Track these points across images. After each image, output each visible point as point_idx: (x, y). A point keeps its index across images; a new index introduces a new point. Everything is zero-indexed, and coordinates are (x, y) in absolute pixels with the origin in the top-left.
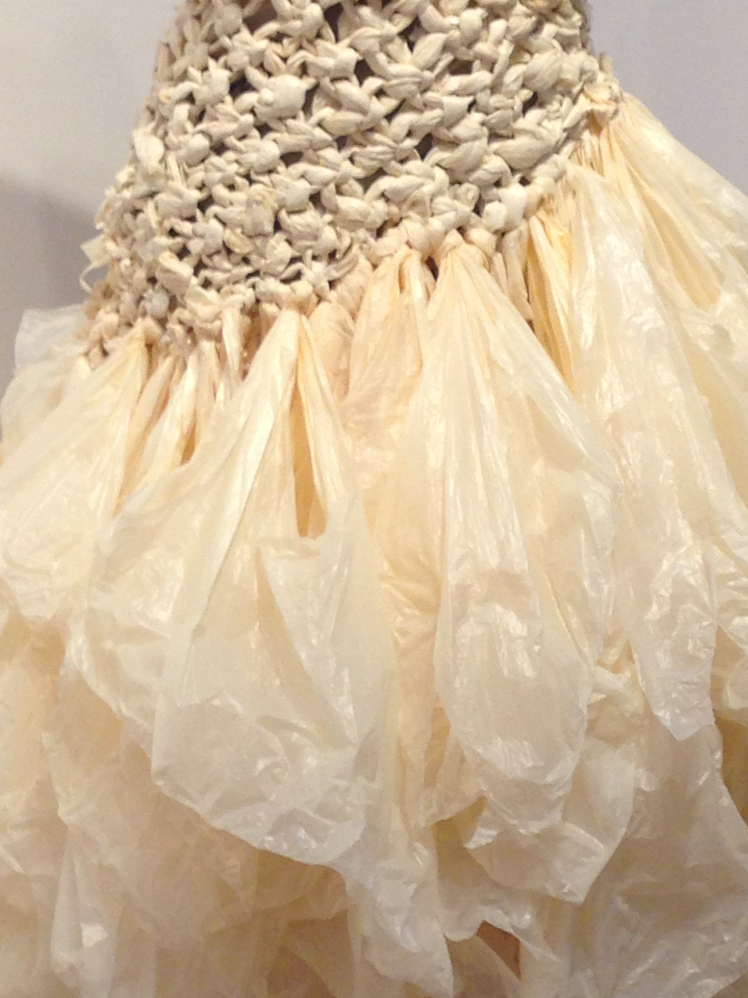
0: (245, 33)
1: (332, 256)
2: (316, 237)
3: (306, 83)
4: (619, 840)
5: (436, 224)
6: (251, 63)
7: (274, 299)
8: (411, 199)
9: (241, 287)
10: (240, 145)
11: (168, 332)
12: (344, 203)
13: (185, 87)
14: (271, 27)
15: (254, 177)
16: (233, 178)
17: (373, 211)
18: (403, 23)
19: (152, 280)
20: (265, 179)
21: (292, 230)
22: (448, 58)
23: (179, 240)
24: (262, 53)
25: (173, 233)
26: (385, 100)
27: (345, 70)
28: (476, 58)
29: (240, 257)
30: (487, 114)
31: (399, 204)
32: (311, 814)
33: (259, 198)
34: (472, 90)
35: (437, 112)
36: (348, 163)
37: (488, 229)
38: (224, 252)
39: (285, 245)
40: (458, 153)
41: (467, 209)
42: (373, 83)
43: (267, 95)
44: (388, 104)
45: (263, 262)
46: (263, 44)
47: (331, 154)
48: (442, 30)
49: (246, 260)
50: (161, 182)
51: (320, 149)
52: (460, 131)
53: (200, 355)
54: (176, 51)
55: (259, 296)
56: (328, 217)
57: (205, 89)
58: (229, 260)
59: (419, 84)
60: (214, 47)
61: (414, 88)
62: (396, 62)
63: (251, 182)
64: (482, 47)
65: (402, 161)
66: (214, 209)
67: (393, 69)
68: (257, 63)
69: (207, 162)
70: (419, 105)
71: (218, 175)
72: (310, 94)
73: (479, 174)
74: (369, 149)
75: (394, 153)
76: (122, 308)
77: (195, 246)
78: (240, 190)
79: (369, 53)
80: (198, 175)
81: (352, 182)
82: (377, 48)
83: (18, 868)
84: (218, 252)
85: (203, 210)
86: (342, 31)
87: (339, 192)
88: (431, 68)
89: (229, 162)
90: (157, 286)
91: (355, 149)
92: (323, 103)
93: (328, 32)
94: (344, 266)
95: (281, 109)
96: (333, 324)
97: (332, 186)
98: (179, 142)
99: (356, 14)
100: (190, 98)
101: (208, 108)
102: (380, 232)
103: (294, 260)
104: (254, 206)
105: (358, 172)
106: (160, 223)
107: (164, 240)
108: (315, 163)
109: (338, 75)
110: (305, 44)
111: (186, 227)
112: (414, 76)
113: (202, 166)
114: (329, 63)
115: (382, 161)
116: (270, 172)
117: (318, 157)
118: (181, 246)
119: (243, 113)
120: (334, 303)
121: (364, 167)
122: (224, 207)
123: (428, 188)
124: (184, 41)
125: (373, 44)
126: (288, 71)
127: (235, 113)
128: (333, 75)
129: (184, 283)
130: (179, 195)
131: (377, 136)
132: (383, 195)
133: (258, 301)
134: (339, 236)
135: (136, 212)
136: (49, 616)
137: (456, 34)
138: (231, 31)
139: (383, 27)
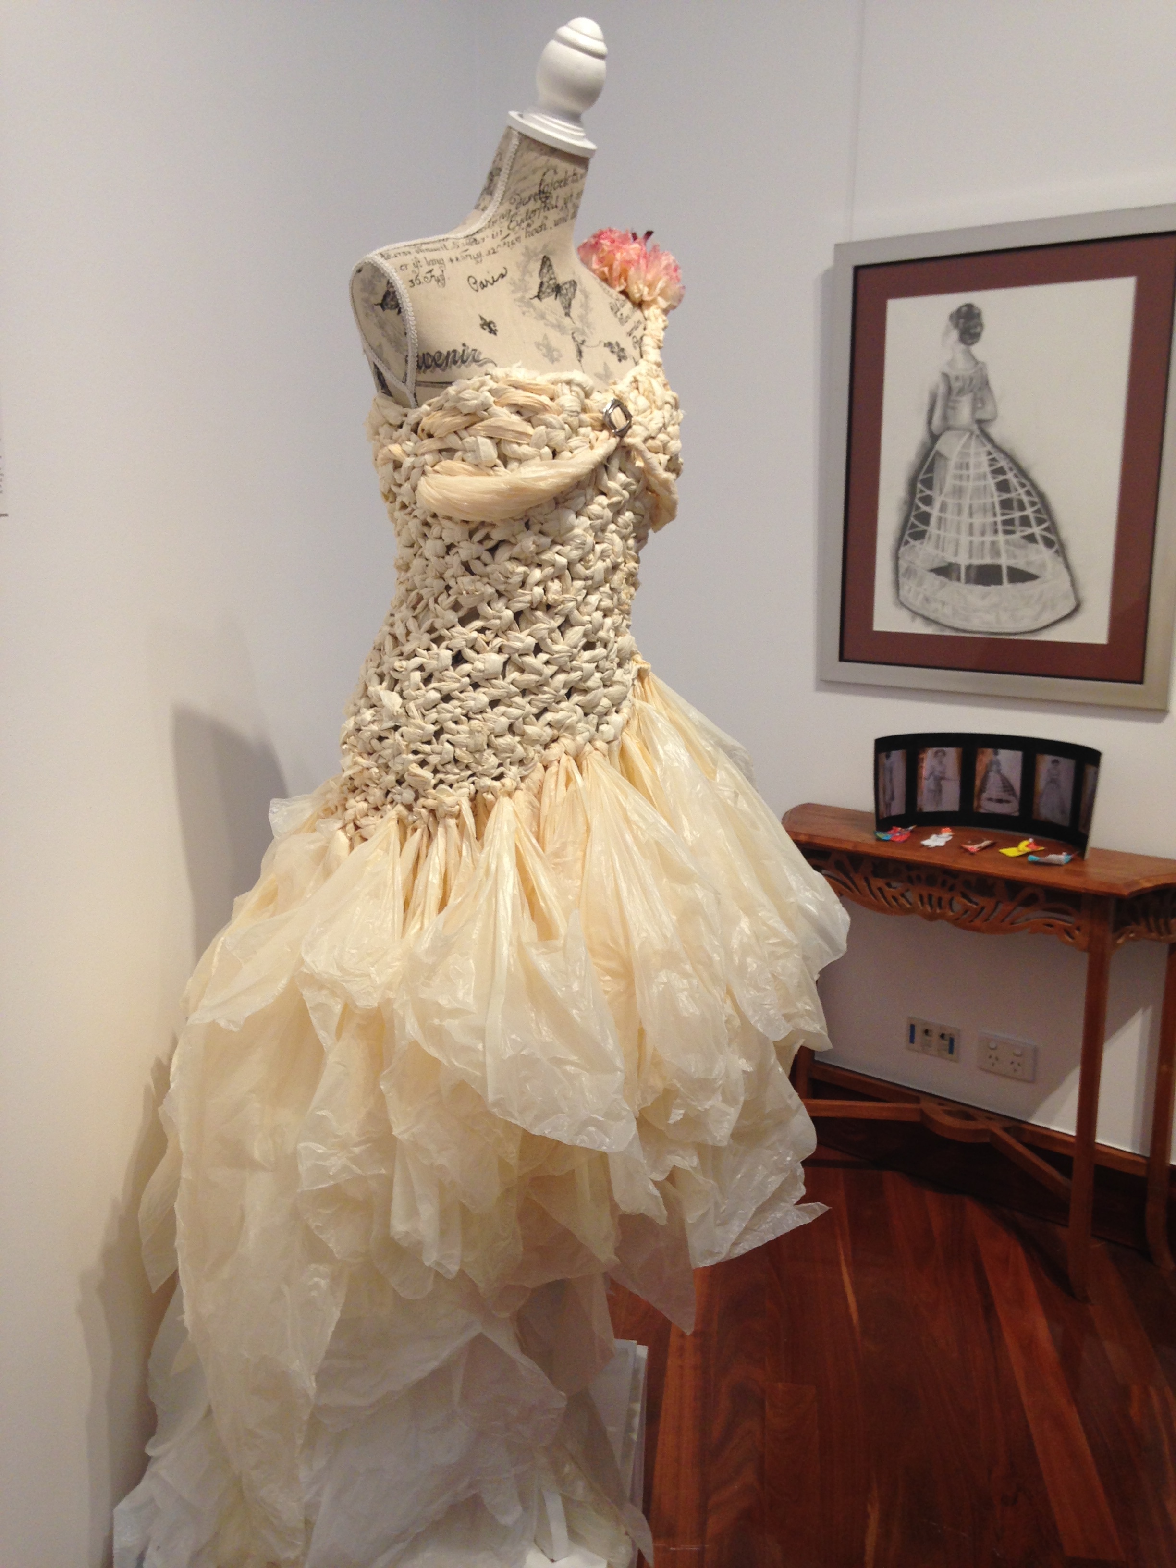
0: (459, 628)
1: (521, 762)
2: (513, 751)
3: (502, 658)
4: (741, 1104)
5: (580, 739)
6: (467, 646)
7: (489, 790)
8: (566, 725)
9: (466, 783)
10: (462, 696)
11: (414, 813)
12: (530, 729)
13: (416, 661)
14: (478, 624)
15: (471, 715)
16: (459, 717)
17: (544, 734)
18: (560, 620)
19: (400, 782)
20: (479, 716)
21: (499, 747)
22: (584, 641)
23: (421, 756)
24: (476, 639)
25: (415, 752)
26: (550, 666)
27: (529, 649)
28: (598, 640)
29: (465, 765)
30: (603, 673)
31: (559, 730)
32: (601, 1119)
33: (479, 729)
34: (597, 659)
35: (579, 673)
36: (528, 706)
37: (604, 741)
38: (453, 762)
39: (493, 757)
40: (589, 697)
41: (593, 729)
42: (543, 657)
43: (479, 665)
44: (552, 669)
45: (480, 768)
46: (475, 634)
47: (518, 699)
48: (582, 624)
49: (467, 767)
50: (403, 720)
51: (512, 697)
52: (590, 683)
53: (446, 828)
54: (401, 638)
55: (478, 789)
56: (518, 739)
57: (434, 662)
58: (457, 767)
59: (570, 656)
60: (434, 635)
61: (567, 659)
62: (556, 643)
63: (469, 719)
64: (602, 634)
65: (558, 703)
66: (446, 736)
67: (556, 648)
68: (470, 646)
69: (438, 706)
70: (568, 669)
71: (449, 715)
72: (505, 663)
73: (599, 709)
74: (540, 696)
75: (555, 698)
76: (371, 799)
77: (434, 760)
78: (462, 724)
79: (543, 639)
80: (433, 715)
81: (531, 716)
82: (547, 636)
83: (359, 1171)
84: (449, 763)
85: (437, 738)
86: (523, 625)
87: (524, 723)
88: (576, 648)
89: (455, 707)
90: (404, 785)
91: (533, 697)
92: (513, 669)
93: (515, 626)
94: (530, 768)
95: (490, 674)
96: (526, 803)
97: (521, 719)
98: (417, 695)
99: (533, 615)
100: (421, 668)
101: (436, 674)
102: (546, 746)
103: (500, 765)
104: (476, 734)
105: (535, 710)
106: (407, 746)
107: (411, 757)
108: (509, 706)
109: (524, 652)
110: (500, 634)
111: (427, 748)
112: (568, 652)
113: (435, 710)
114: (518, 645)
115: (548, 703)
116: (481, 712)
117: (511, 702)
118: (421, 760)
119: (463, 677)
120: (524, 790)
121: (538, 707)
122: (453, 735)
123: (575, 718)
124: (408, 633)
125: (545, 633)
126: (491, 650)
127: (458, 677)
128: (520, 652)
129: (426, 782)
130: (422, 728)
131: (546, 689)
132: (549, 724)
133: (477, 791)
134: (525, 749)
135: (381, 739)
136: (376, 1005)
137: (590, 626)
138: (449, 626)
139: (550, 622)
